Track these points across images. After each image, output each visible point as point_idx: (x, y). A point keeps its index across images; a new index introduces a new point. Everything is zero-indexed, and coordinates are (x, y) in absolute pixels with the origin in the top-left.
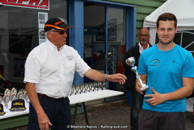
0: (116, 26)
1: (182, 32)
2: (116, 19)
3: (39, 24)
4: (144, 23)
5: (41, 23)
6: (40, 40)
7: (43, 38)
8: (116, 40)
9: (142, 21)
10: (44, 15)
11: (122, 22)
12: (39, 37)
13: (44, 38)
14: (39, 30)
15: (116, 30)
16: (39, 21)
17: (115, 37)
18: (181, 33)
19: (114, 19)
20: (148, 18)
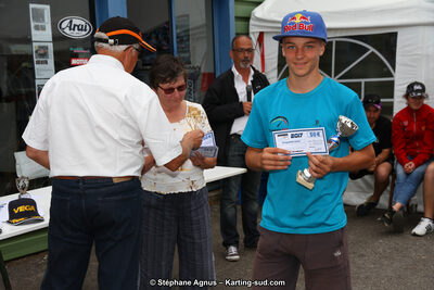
0: (188, 30)
1: (334, 40)
2: (188, 16)
3: (34, 32)
4: (251, 22)
5: (37, 28)
6: (36, 66)
7: (42, 63)
8: (190, 63)
9: (247, 19)
10: (43, 10)
11: (204, 22)
12: (35, 60)
13: (46, 62)
14: (34, 44)
15: (188, 40)
16: (33, 24)
17: (186, 55)
18: (331, 43)
19: (182, 16)
20: (258, 12)
